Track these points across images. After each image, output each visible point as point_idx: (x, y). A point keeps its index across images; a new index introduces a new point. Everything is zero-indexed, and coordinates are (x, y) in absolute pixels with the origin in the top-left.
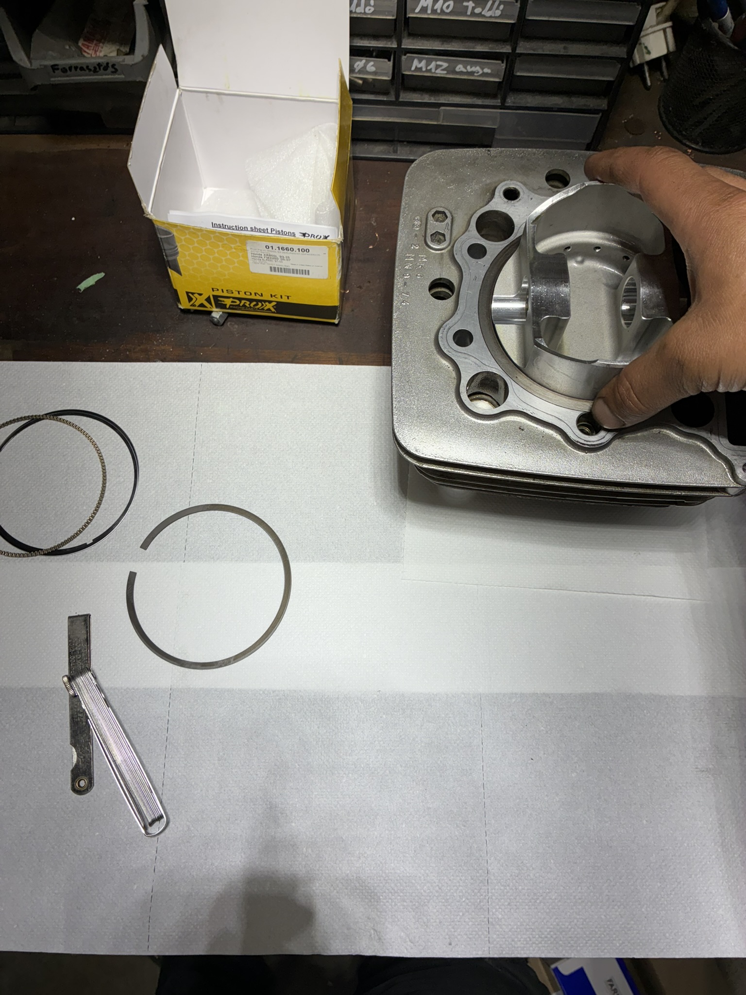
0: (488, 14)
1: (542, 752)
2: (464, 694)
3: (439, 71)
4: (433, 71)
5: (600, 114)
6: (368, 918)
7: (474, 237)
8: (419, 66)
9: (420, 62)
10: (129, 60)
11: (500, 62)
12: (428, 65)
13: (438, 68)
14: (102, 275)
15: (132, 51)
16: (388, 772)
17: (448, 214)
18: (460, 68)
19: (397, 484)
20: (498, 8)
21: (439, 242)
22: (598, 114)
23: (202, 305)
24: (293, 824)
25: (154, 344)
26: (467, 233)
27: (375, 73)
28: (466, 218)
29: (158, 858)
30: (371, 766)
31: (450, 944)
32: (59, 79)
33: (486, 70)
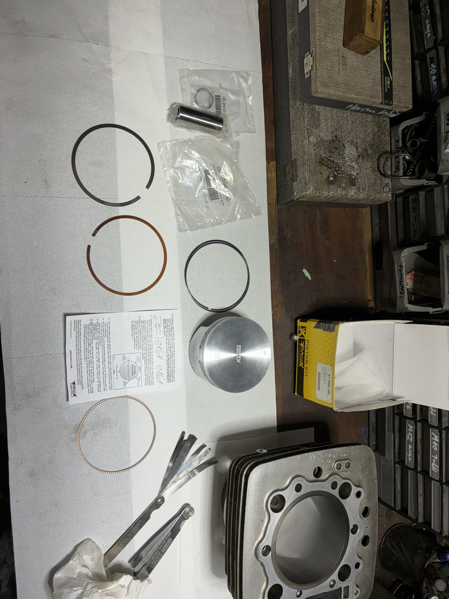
0: (433, 466)
1: (106, 526)
2: (131, 485)
3: (408, 437)
4: (408, 434)
5: (393, 506)
6: (26, 460)
7: (340, 482)
8: (410, 428)
9: (412, 429)
10: (406, 301)
11: (414, 465)
12: (411, 432)
13: (410, 437)
14: (310, 278)
15: (410, 302)
16: (93, 456)
17: (349, 469)
18: (410, 447)
19: (224, 435)
20: (435, 470)
21: (337, 467)
22: (394, 505)
23: (300, 332)
24: (67, 416)
25: (280, 308)
26: (341, 479)
27: (406, 408)
28: (347, 477)
29: (48, 356)
30: (96, 448)
31: (16, 502)
32: (397, 267)
33: (410, 459)
